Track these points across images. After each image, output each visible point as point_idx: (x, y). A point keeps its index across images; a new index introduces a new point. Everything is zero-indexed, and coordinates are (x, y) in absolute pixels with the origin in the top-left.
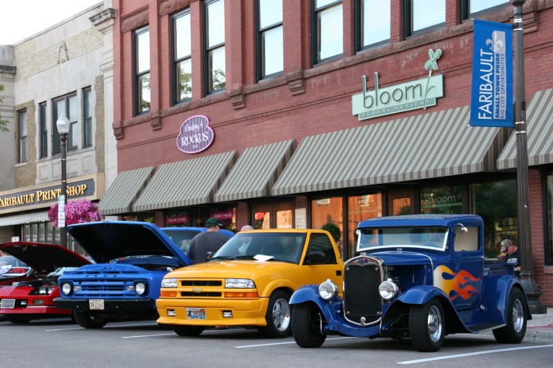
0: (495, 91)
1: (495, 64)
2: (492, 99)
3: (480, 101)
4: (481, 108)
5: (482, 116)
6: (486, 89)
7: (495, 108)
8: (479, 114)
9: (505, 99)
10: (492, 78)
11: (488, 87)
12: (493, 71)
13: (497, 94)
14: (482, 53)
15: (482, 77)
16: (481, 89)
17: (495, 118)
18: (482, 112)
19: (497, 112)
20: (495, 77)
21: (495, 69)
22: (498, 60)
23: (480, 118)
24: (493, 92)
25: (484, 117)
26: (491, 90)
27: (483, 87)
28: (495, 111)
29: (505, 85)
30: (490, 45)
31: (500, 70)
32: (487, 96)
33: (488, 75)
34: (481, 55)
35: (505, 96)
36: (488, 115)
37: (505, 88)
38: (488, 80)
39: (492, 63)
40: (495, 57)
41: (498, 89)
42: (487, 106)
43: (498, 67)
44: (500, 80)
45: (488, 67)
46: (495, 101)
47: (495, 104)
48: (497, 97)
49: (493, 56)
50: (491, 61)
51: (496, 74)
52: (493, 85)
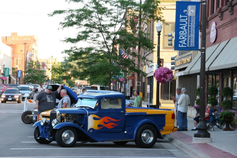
0: (188, 34)
1: (189, 21)
2: (187, 37)
3: (180, 38)
4: (181, 42)
5: (181, 45)
6: (183, 33)
7: (188, 42)
8: (179, 45)
9: (194, 37)
10: (186, 28)
11: (185, 32)
12: (187, 24)
13: (189, 35)
14: (181, 16)
15: (181, 28)
16: (180, 33)
17: (188, 46)
18: (181, 44)
19: (190, 43)
20: (189, 27)
21: (189, 23)
22: (190, 19)
23: (180, 46)
24: (187, 34)
25: (182, 46)
26: (186, 33)
27: (181, 32)
28: (188, 43)
29: (194, 31)
30: (186, 12)
31: (191, 24)
32: (184, 36)
33: (185, 27)
34: (180, 18)
35: (194, 36)
36: (184, 45)
37: (194, 32)
38: (184, 29)
39: (187, 21)
40: (189, 18)
41: (190, 33)
42: (184, 41)
43: (190, 22)
44: (191, 28)
45: (185, 23)
46: (188, 38)
47: (188, 40)
48: (190, 36)
49: (188, 17)
50: (187, 20)
51: (189, 26)
52: (187, 31)
